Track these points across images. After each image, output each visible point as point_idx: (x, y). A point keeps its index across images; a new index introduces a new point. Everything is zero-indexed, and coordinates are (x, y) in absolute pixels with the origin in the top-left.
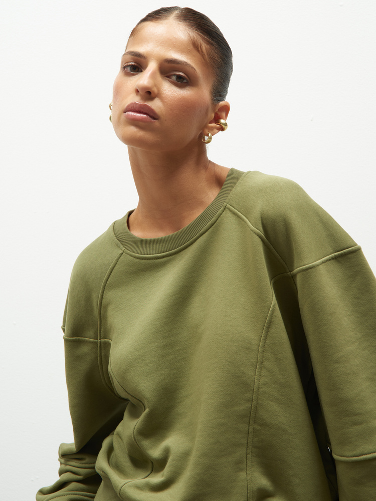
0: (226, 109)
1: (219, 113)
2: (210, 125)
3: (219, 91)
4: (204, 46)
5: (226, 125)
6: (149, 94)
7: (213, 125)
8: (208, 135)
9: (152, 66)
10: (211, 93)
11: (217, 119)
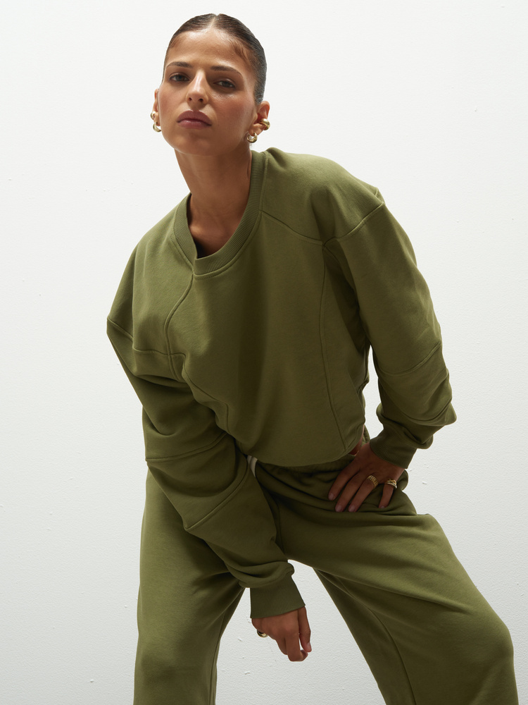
0: (267, 108)
1: (261, 113)
2: (255, 125)
3: (259, 92)
4: (245, 51)
5: (268, 124)
6: (201, 101)
7: (258, 125)
8: (253, 135)
9: (200, 76)
10: (254, 94)
11: (260, 120)
